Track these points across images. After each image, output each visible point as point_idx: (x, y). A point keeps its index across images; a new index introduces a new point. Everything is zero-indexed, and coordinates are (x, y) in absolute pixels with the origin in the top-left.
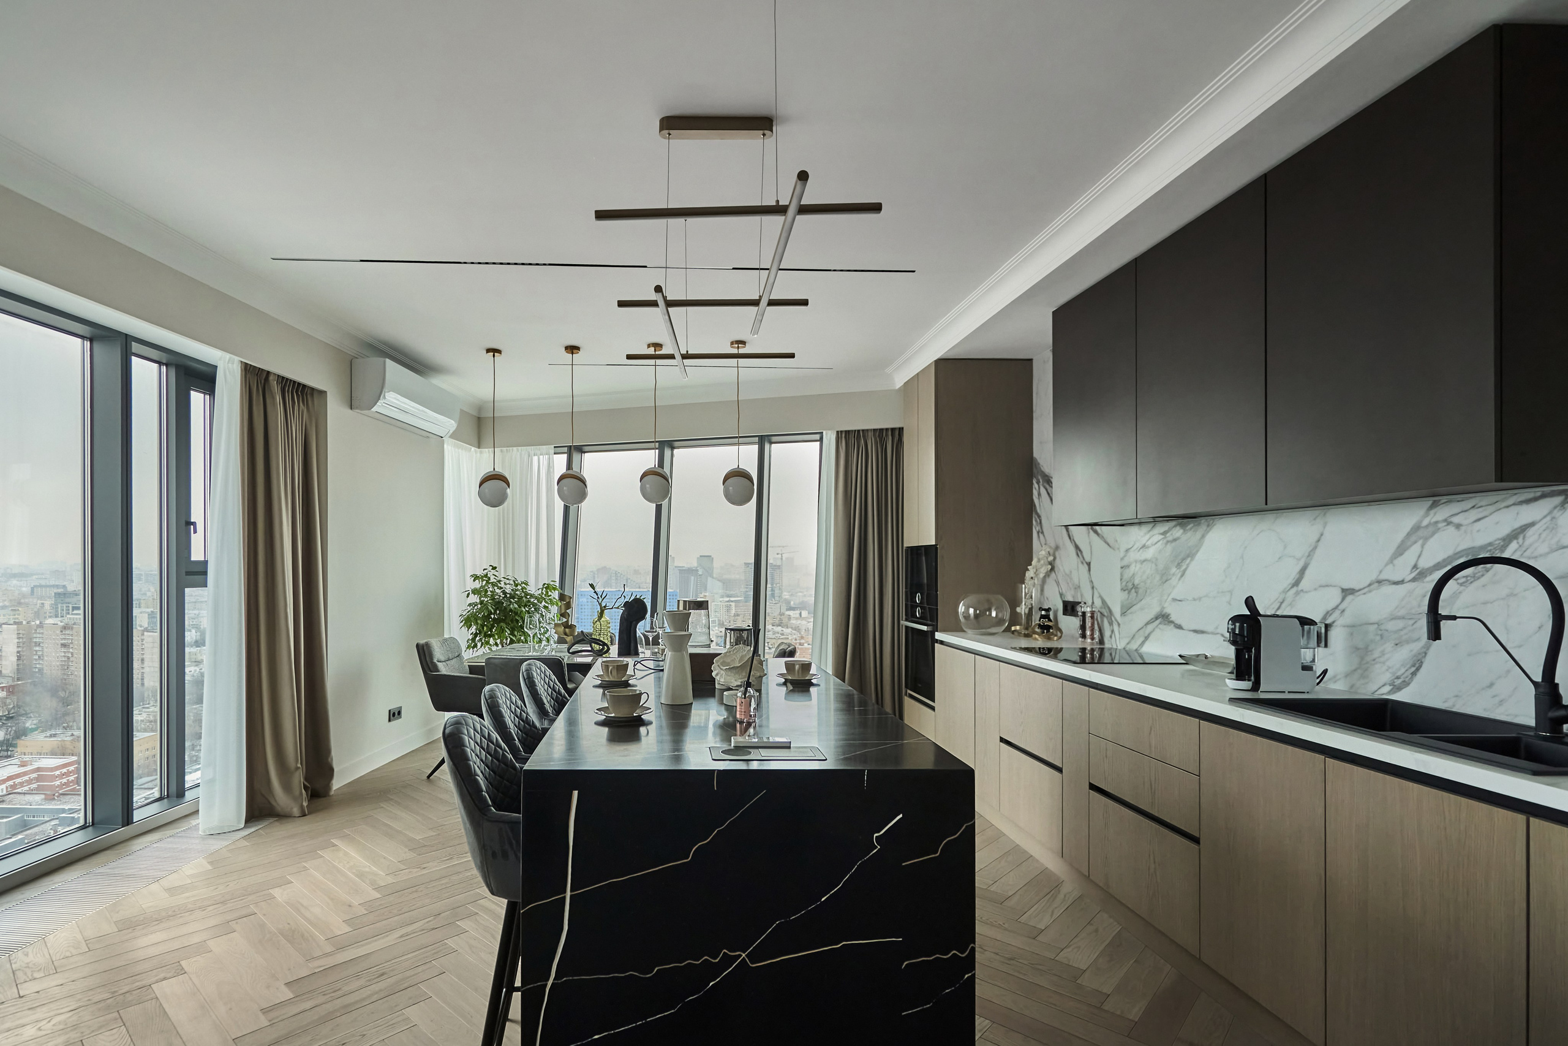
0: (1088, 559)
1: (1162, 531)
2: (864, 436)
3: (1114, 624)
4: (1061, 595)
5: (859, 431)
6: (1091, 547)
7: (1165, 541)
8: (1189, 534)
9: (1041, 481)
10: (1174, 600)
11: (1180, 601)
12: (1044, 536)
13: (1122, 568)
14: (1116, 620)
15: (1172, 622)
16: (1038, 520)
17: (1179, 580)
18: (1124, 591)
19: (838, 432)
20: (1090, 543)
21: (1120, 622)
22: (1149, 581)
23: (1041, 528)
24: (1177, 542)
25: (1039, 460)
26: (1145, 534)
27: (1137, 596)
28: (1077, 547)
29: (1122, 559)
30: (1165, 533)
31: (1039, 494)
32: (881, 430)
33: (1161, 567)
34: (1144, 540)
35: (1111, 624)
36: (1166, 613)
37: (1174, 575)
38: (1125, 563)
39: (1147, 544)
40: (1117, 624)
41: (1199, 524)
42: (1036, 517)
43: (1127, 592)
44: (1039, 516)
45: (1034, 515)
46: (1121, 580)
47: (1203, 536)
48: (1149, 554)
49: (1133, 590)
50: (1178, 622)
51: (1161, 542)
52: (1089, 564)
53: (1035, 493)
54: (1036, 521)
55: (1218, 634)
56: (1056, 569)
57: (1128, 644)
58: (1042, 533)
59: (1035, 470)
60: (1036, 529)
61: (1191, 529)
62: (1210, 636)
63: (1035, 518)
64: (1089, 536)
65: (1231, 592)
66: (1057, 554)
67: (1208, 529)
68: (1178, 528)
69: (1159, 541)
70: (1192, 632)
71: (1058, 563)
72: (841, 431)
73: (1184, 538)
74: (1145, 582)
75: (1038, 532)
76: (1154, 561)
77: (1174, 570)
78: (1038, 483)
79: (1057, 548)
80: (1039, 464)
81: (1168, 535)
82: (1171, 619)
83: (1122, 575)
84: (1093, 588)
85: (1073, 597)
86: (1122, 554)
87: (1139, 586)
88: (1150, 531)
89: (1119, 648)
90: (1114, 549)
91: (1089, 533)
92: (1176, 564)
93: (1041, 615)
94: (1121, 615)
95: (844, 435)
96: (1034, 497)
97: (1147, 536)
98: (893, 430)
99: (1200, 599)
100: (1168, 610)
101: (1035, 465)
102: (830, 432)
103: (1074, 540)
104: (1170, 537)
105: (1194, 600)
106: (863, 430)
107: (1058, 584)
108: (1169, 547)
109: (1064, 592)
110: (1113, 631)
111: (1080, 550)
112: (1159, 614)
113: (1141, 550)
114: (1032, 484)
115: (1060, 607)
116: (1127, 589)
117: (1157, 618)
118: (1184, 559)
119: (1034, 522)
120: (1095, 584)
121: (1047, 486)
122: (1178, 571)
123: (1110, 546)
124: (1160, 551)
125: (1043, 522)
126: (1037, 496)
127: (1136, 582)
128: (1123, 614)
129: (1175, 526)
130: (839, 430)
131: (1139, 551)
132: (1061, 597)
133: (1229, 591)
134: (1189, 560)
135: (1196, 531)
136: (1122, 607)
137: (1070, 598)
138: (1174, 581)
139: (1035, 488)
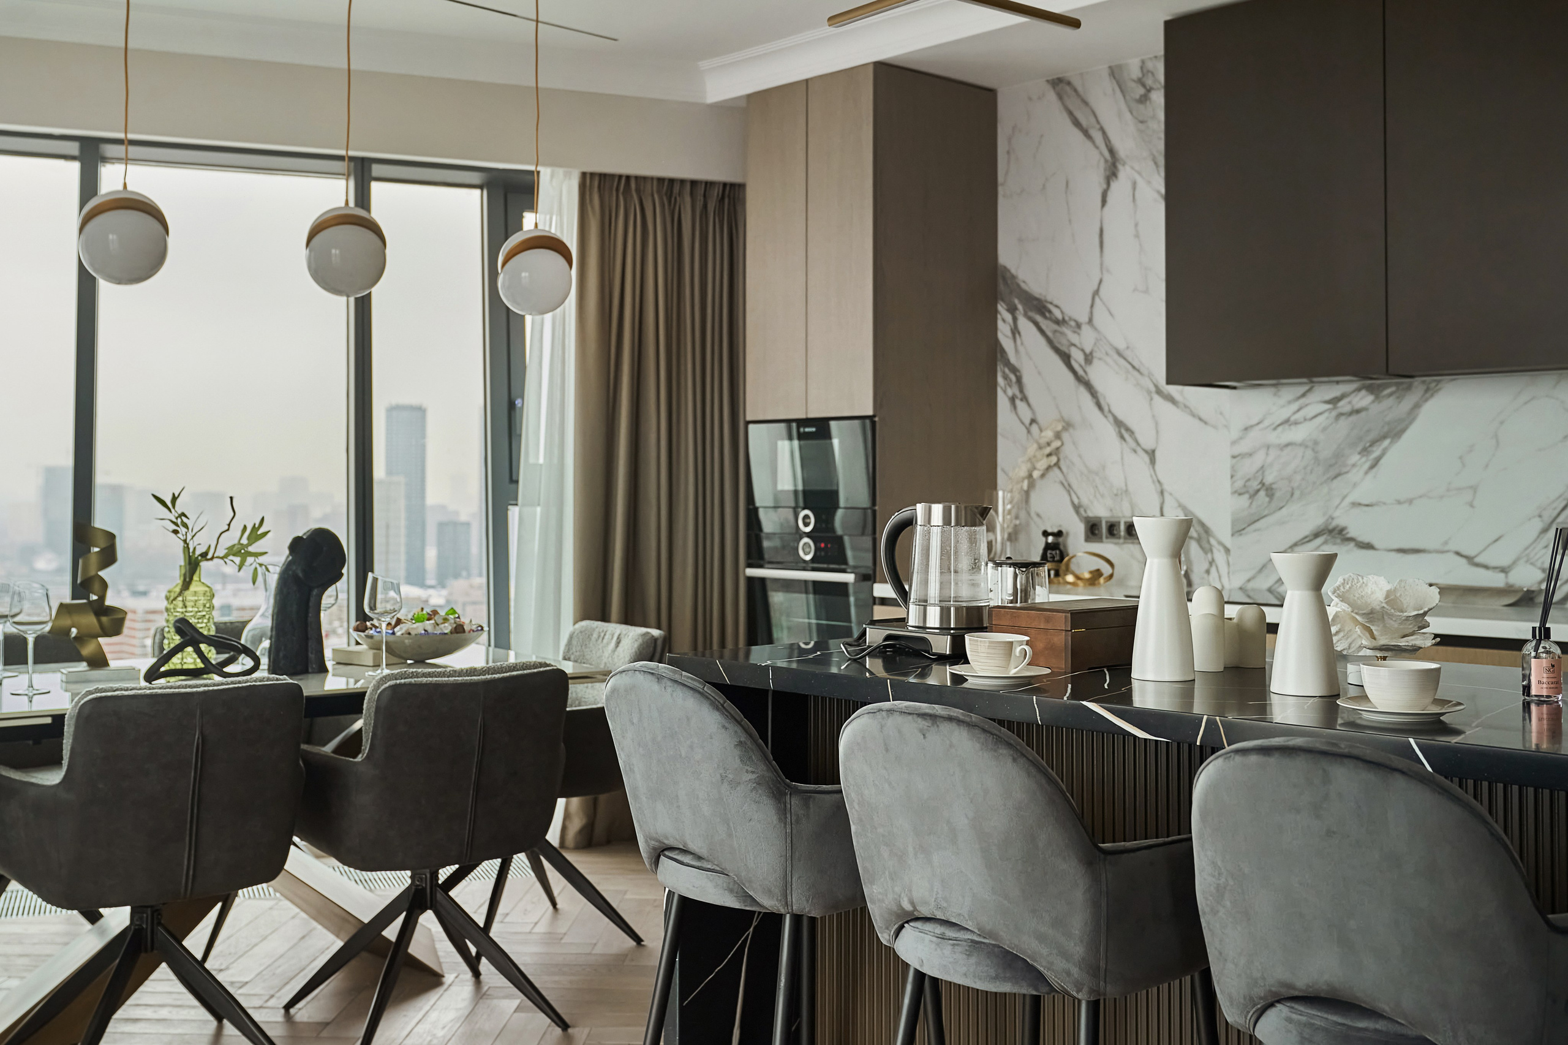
0: (1147, 442)
1: (1328, 397)
2: (638, 191)
3: (1215, 551)
4: (1077, 508)
5: (628, 178)
6: (1157, 424)
7: (1334, 413)
8: (1390, 401)
9: (1020, 307)
10: (1356, 504)
11: (1367, 505)
12: (1029, 405)
13: (1234, 457)
14: (1220, 543)
15: (1351, 539)
16: (1013, 378)
17: (1366, 473)
18: (1240, 494)
19: (584, 174)
20: (1154, 416)
21: (1229, 545)
22: (1298, 477)
23: (1021, 391)
24: (1363, 414)
25: (1013, 271)
26: (1290, 402)
27: (1270, 502)
28: (1119, 424)
29: (1234, 443)
30: (1334, 401)
31: (1015, 331)
32: (672, 181)
33: (1326, 453)
34: (1285, 413)
35: (1207, 550)
36: (1337, 526)
37: (1354, 465)
38: (1243, 447)
39: (1292, 419)
40: (1221, 548)
41: (1409, 388)
42: (1007, 370)
43: (1247, 496)
44: (1014, 370)
45: (1000, 367)
46: (1232, 477)
47: (1417, 406)
48: (1298, 434)
49: (1262, 493)
50: (1364, 538)
51: (1326, 415)
52: (1152, 454)
53: (1003, 330)
54: (1006, 377)
55: (1448, 551)
56: (1062, 464)
57: (1249, 580)
58: (1025, 399)
59: (1001, 286)
60: (1005, 392)
61: (1391, 395)
62: (1434, 555)
63: (1004, 372)
64: (1150, 405)
65: (1474, 489)
66: (1065, 436)
67: (1428, 395)
68: (1363, 392)
69: (1320, 414)
70: (1393, 554)
71: (1068, 450)
72: (592, 174)
73: (1376, 408)
74: (1290, 479)
75: (1012, 400)
76: (1313, 445)
77: (1355, 458)
78: (1012, 310)
79: (1068, 425)
80: (1014, 277)
81: (1341, 404)
82: (1349, 536)
83: (1233, 468)
84: (1162, 493)
85: (1111, 510)
86: (1235, 434)
87: (1274, 486)
88: (1304, 395)
89: (1227, 586)
90: (1215, 427)
91: (1151, 399)
92: (1359, 449)
93: (1047, 544)
94: (1233, 535)
95: (596, 183)
96: (1000, 336)
97: (1295, 406)
98: (694, 183)
99: (1410, 501)
100: (1340, 521)
101: (1004, 279)
102: (560, 172)
103: (1110, 411)
104: (1344, 406)
105: (1399, 502)
106: (637, 178)
107: (1068, 488)
108: (1344, 424)
109: (1085, 501)
110: (1212, 562)
111: (1128, 429)
112: (1322, 527)
113: (1280, 429)
114: (996, 311)
115: (1076, 530)
116: (1247, 492)
117: (1316, 535)
118: (1373, 443)
119: (1000, 380)
120: (1166, 487)
121: (1039, 318)
122: (1364, 459)
123: (1206, 423)
124: (1325, 429)
125: (1026, 380)
126: (1009, 334)
127: (1269, 479)
128: (1237, 532)
129: (1359, 390)
130: (585, 170)
131: (1275, 429)
132: (1077, 512)
133: (1471, 487)
134: (1387, 442)
135: (1400, 399)
136: (1234, 522)
137: (1101, 510)
138: (1355, 475)
139: (1004, 321)
